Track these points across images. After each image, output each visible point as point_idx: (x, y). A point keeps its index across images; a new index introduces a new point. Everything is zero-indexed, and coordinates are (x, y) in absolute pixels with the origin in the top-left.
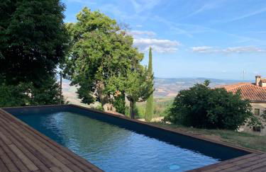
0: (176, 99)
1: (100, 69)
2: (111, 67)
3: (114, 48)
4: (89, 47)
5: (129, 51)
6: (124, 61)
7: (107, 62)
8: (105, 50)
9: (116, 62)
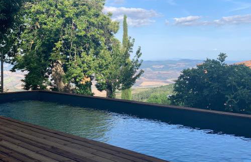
0: (178, 82)
1: (59, 45)
2: (75, 42)
3: (77, 15)
4: (43, 13)
5: (100, 18)
6: (94, 32)
7: (69, 34)
8: (67, 16)
9: (83, 33)
